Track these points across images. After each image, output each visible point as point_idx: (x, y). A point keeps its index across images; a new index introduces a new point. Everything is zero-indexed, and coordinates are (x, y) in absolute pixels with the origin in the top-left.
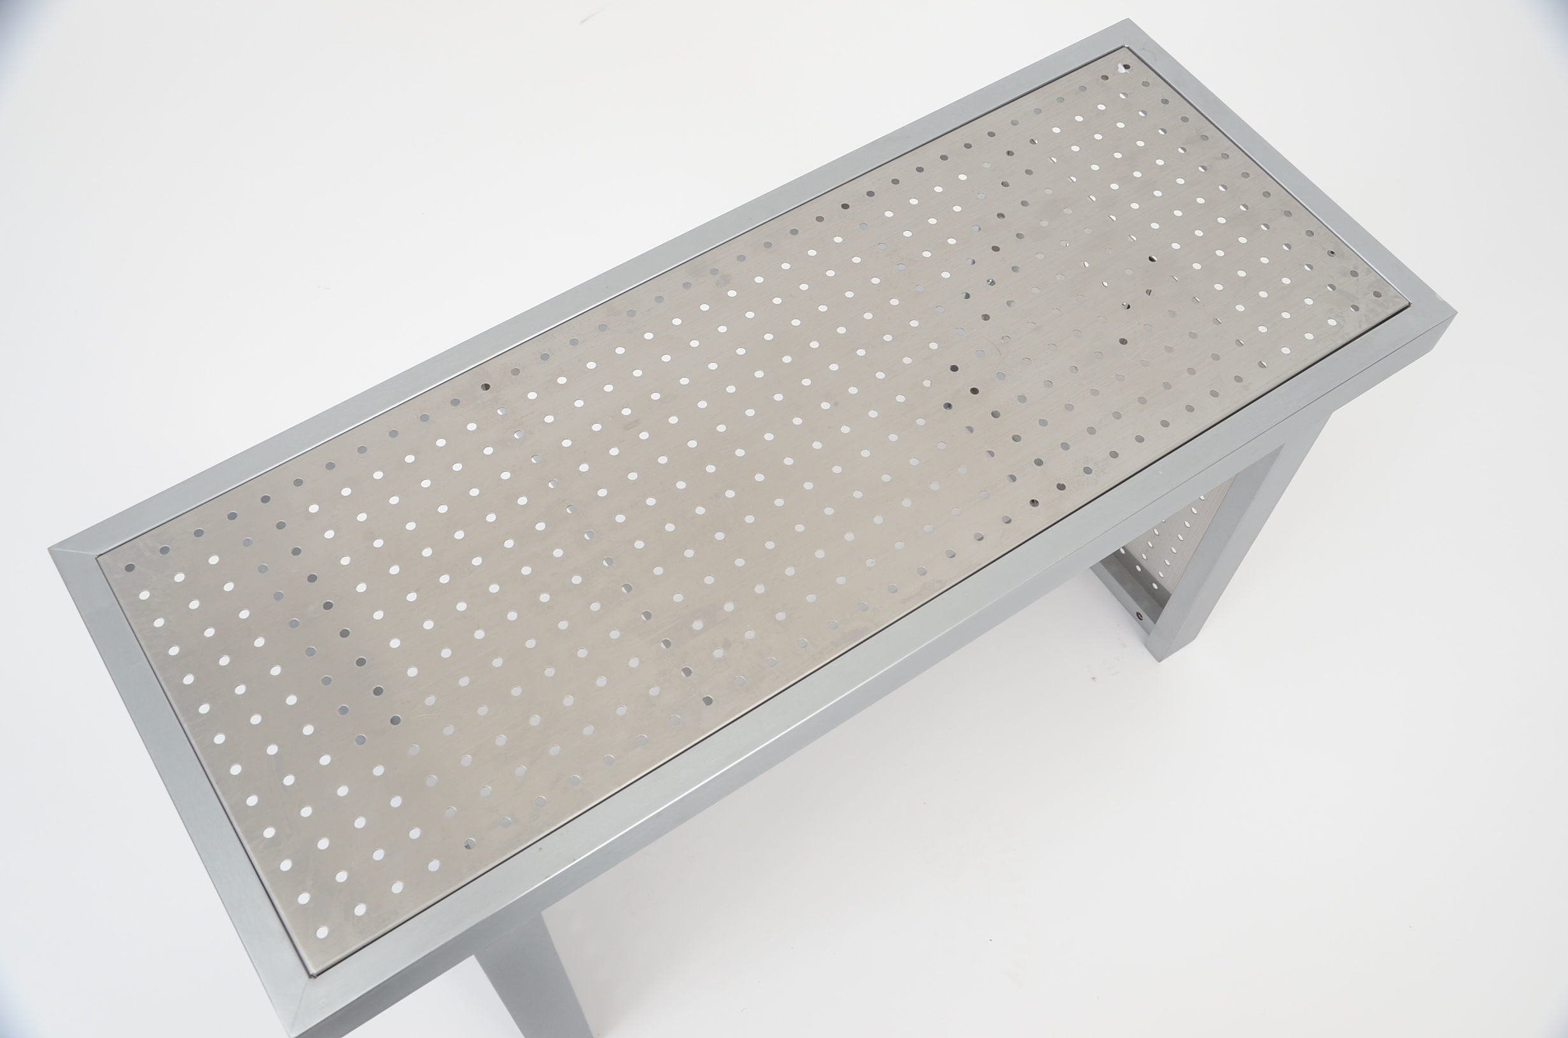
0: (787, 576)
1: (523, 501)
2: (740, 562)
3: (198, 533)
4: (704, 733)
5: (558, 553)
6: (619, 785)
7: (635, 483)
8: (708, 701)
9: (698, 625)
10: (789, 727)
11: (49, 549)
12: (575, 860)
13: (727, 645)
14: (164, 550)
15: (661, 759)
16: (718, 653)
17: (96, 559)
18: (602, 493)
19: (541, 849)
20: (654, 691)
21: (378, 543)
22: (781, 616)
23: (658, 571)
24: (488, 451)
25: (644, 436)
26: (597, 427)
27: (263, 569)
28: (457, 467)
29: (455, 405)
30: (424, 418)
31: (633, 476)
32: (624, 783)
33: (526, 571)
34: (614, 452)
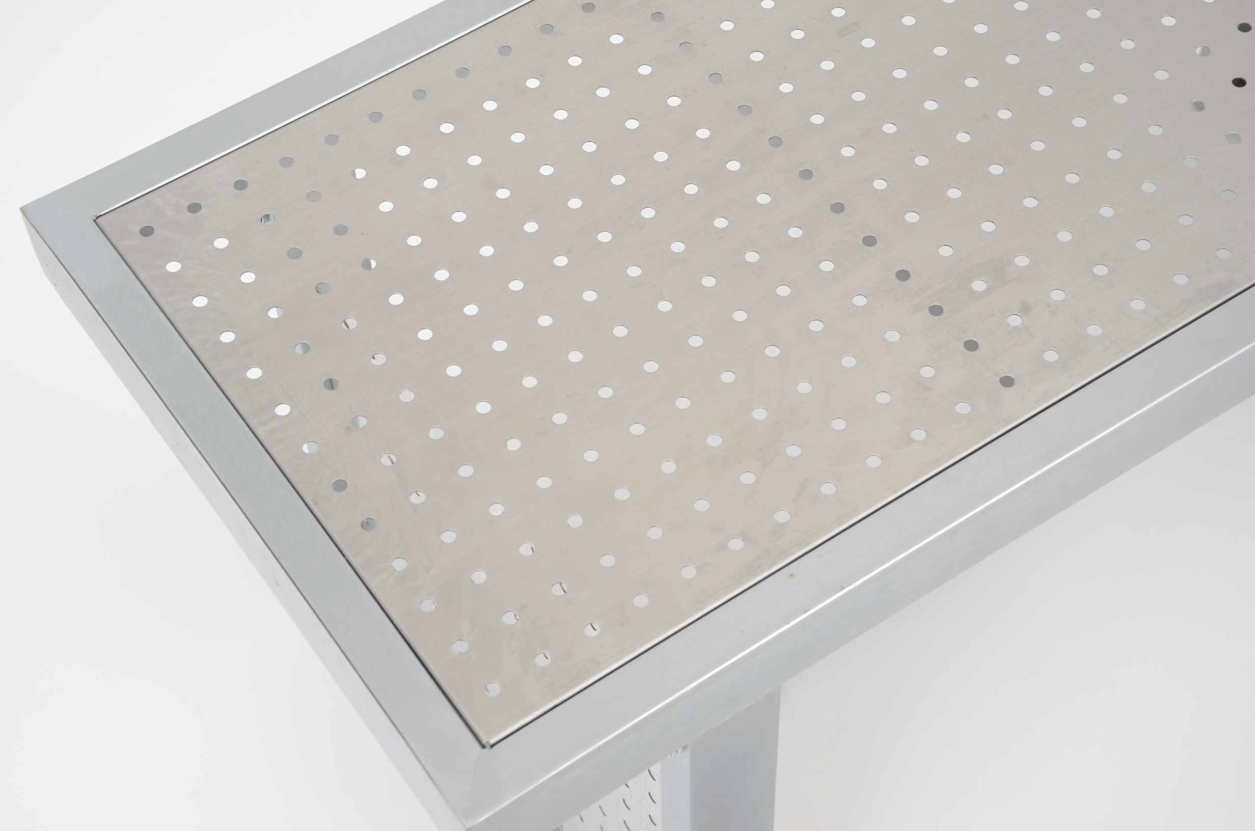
0: (1103, 217)
1: (703, 133)
2: (1030, 203)
3: (241, 185)
4: (1008, 423)
5: (763, 199)
6: (894, 492)
7: (862, 104)
8: (1007, 382)
9: (979, 286)
10: (1133, 412)
11: (21, 209)
12: (843, 588)
13: (1025, 309)
14: (194, 208)
15: (950, 458)
16: (1015, 321)
17: (94, 221)
18: (817, 119)
19: (792, 575)
20: (927, 372)
21: (503, 194)
22: (1100, 270)
23: (912, 217)
24: (645, 70)
25: (868, 43)
26: (798, 35)
27: (341, 230)
28: (603, 92)
29: (589, 12)
30: (548, 29)
31: (858, 97)
32: (901, 489)
33: (721, 223)
34: (827, 65)
